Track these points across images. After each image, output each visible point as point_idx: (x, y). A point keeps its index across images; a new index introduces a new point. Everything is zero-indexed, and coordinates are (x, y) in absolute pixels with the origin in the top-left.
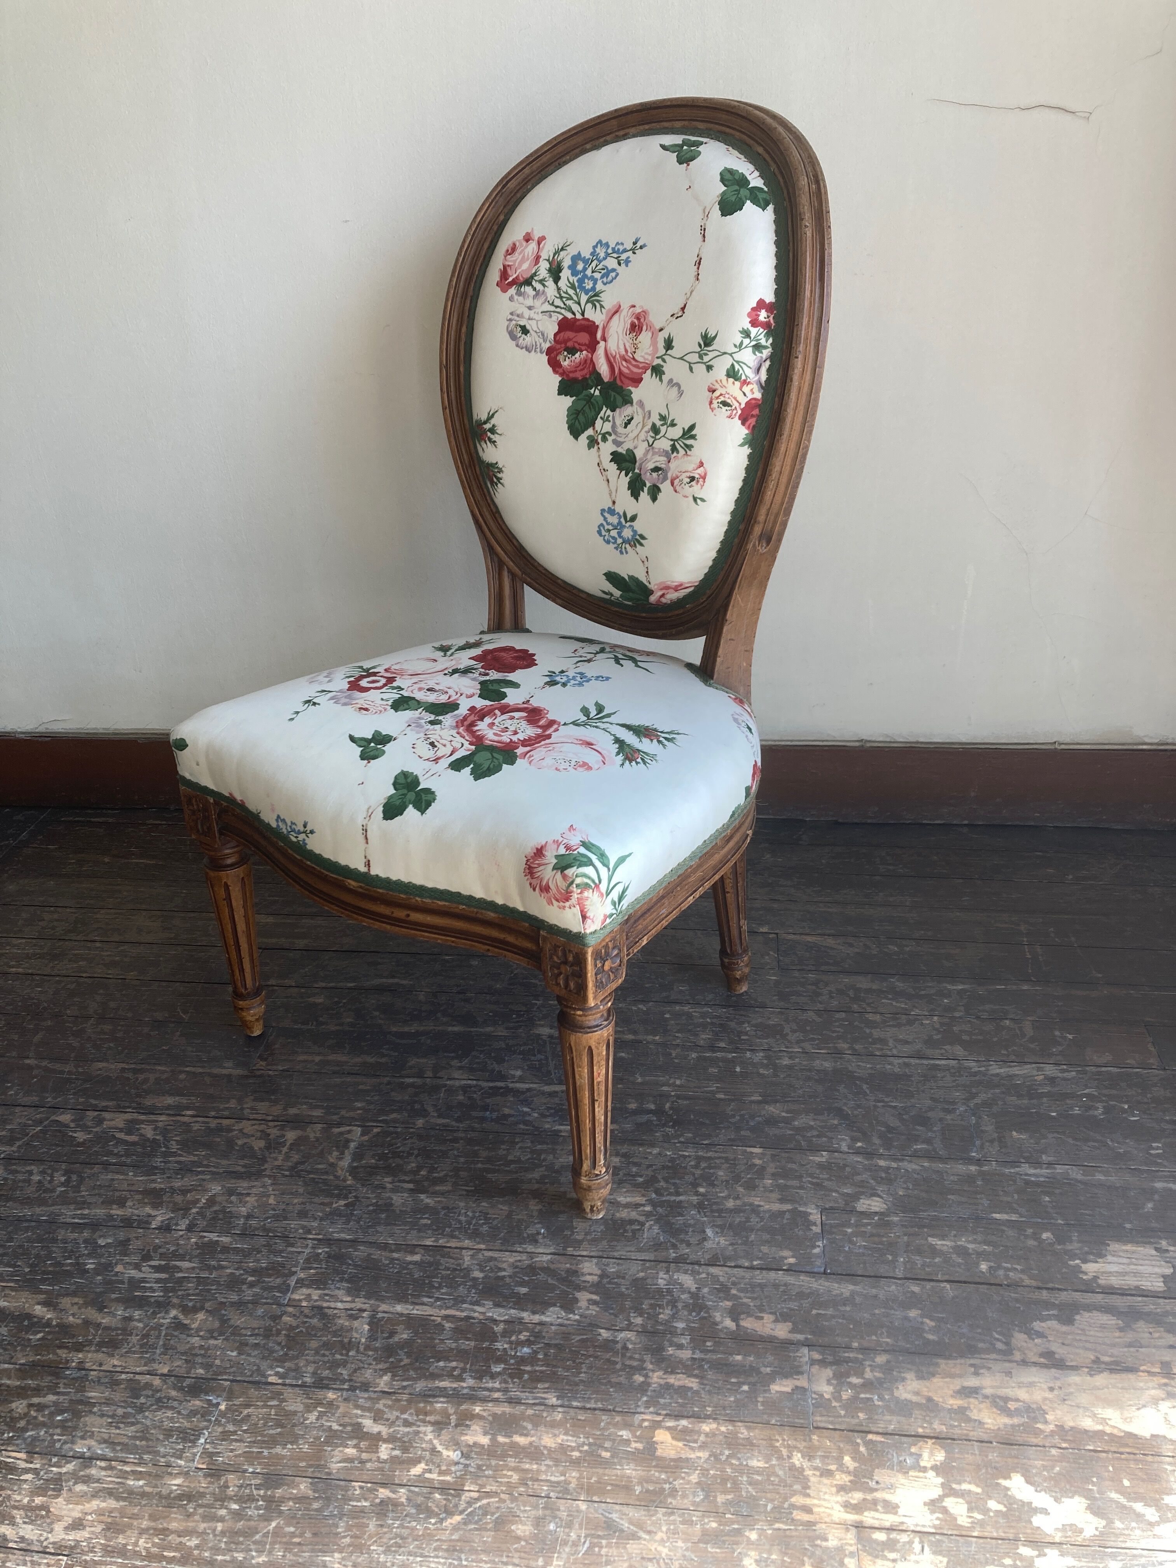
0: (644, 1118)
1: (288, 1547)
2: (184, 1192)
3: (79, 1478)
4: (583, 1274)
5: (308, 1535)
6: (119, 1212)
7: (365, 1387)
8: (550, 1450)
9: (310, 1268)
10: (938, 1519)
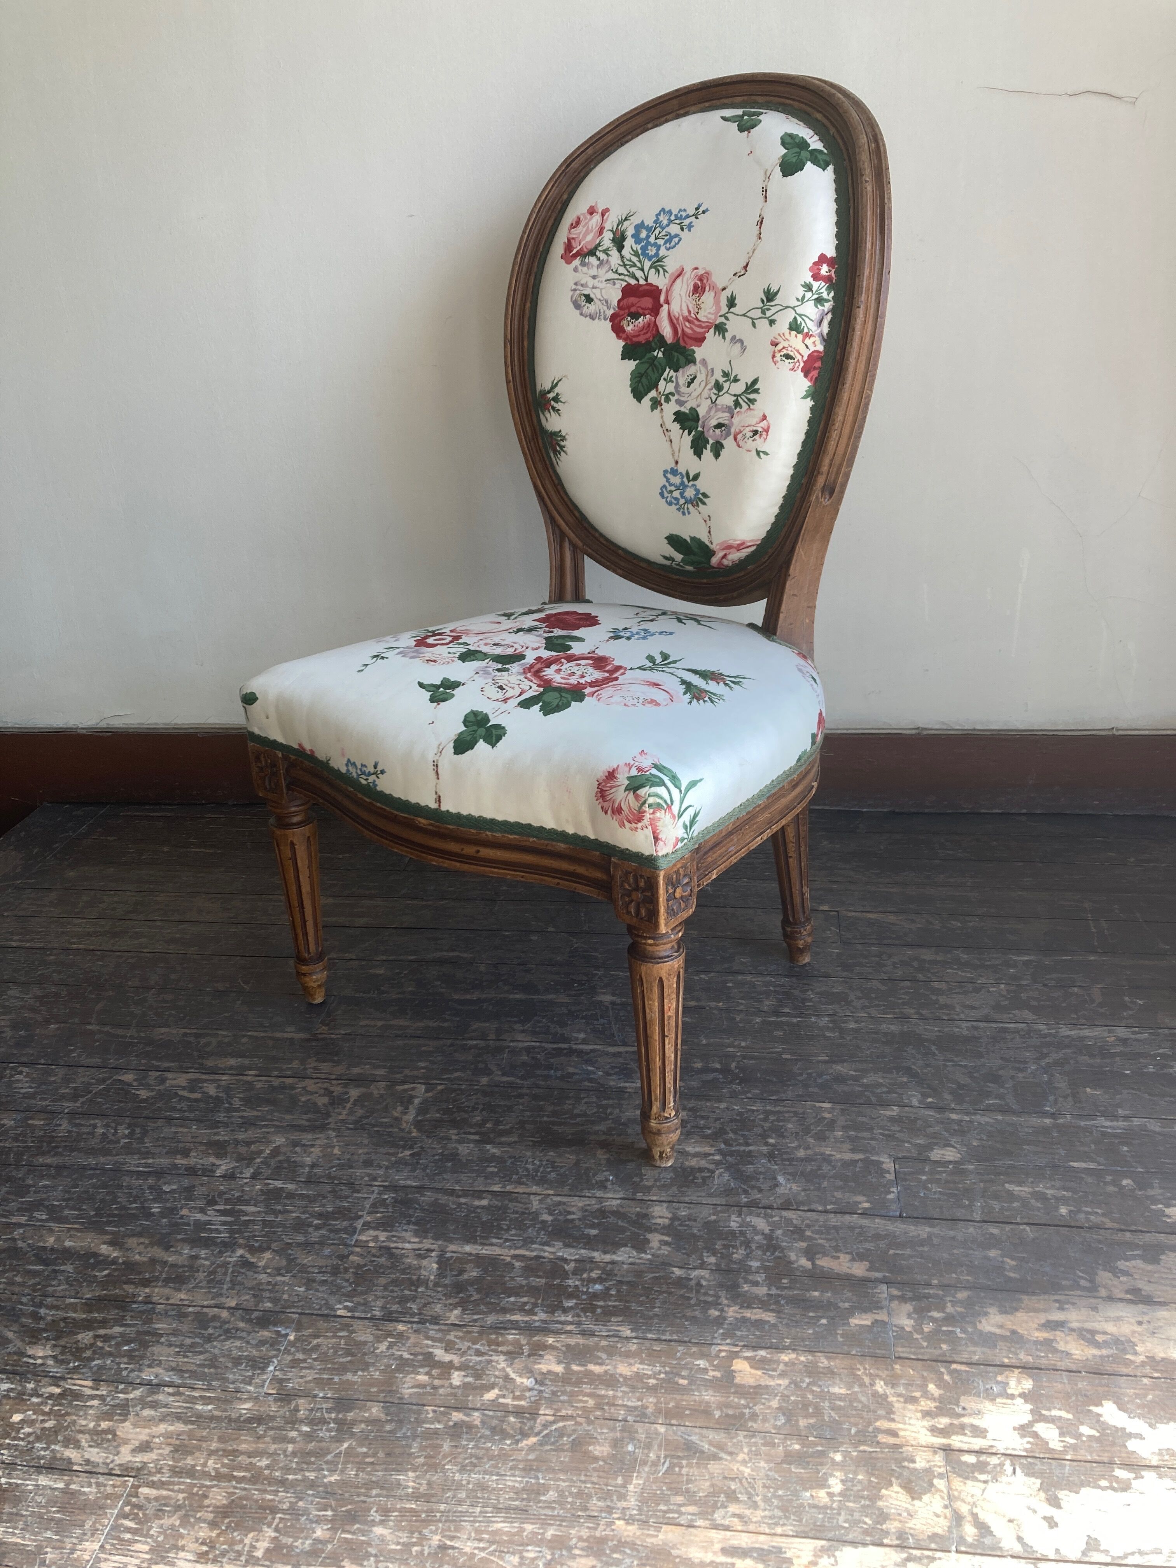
0: (710, 1076)
1: (361, 1466)
2: (248, 1144)
3: (147, 1403)
4: (653, 1217)
5: (381, 1455)
6: (184, 1162)
7: (435, 1320)
8: (625, 1378)
9: (377, 1212)
10: (1028, 1442)
